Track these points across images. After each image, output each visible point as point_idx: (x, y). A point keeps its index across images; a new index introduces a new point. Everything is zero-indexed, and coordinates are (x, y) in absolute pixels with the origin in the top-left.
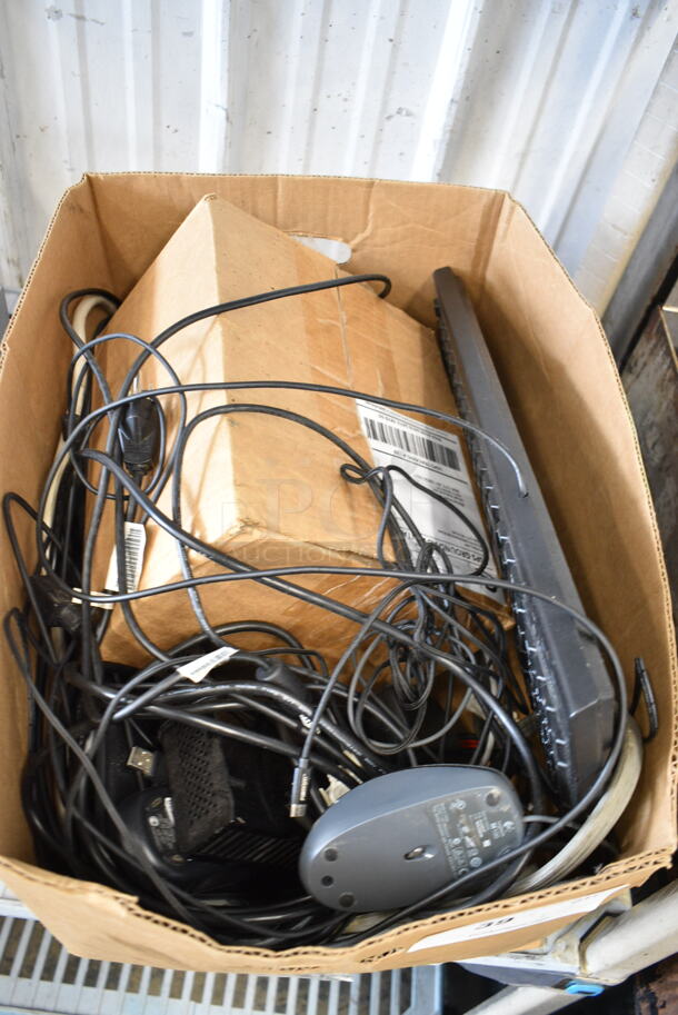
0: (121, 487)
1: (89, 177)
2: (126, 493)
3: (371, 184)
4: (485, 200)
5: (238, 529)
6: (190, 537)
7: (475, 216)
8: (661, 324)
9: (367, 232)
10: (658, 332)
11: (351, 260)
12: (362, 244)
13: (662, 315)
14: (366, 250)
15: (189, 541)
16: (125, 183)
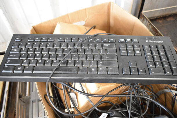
0: (65, 86)
1: (33, 27)
2: (67, 87)
3: (86, 9)
4: (107, 4)
5: (97, 89)
6: (88, 94)
7: (106, 8)
8: (143, 15)
9: (87, 17)
10: (143, 16)
11: (85, 24)
12: (87, 20)
13: (143, 14)
14: (88, 21)
15: (88, 95)
16: (40, 25)
